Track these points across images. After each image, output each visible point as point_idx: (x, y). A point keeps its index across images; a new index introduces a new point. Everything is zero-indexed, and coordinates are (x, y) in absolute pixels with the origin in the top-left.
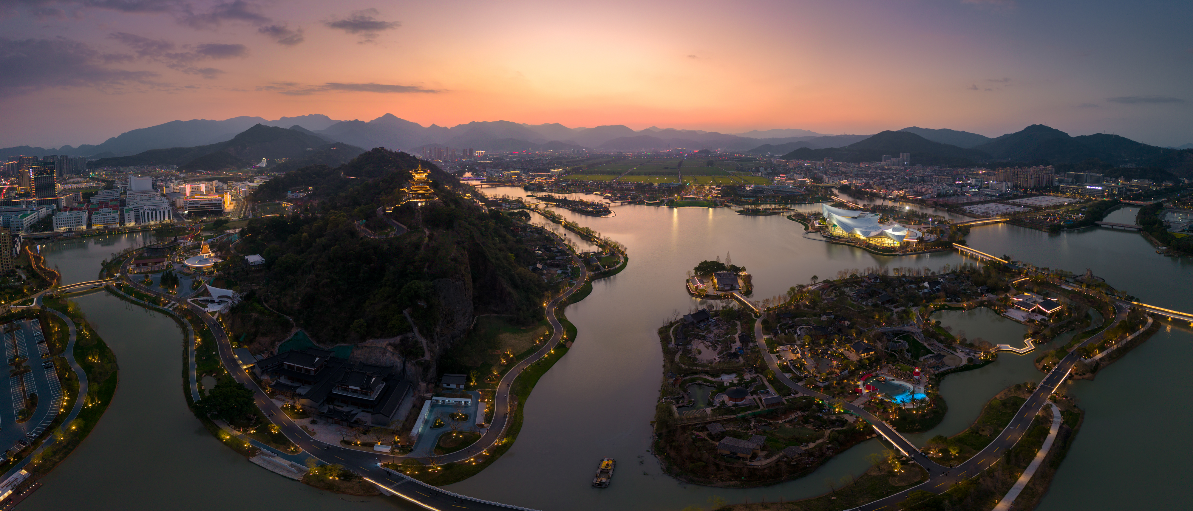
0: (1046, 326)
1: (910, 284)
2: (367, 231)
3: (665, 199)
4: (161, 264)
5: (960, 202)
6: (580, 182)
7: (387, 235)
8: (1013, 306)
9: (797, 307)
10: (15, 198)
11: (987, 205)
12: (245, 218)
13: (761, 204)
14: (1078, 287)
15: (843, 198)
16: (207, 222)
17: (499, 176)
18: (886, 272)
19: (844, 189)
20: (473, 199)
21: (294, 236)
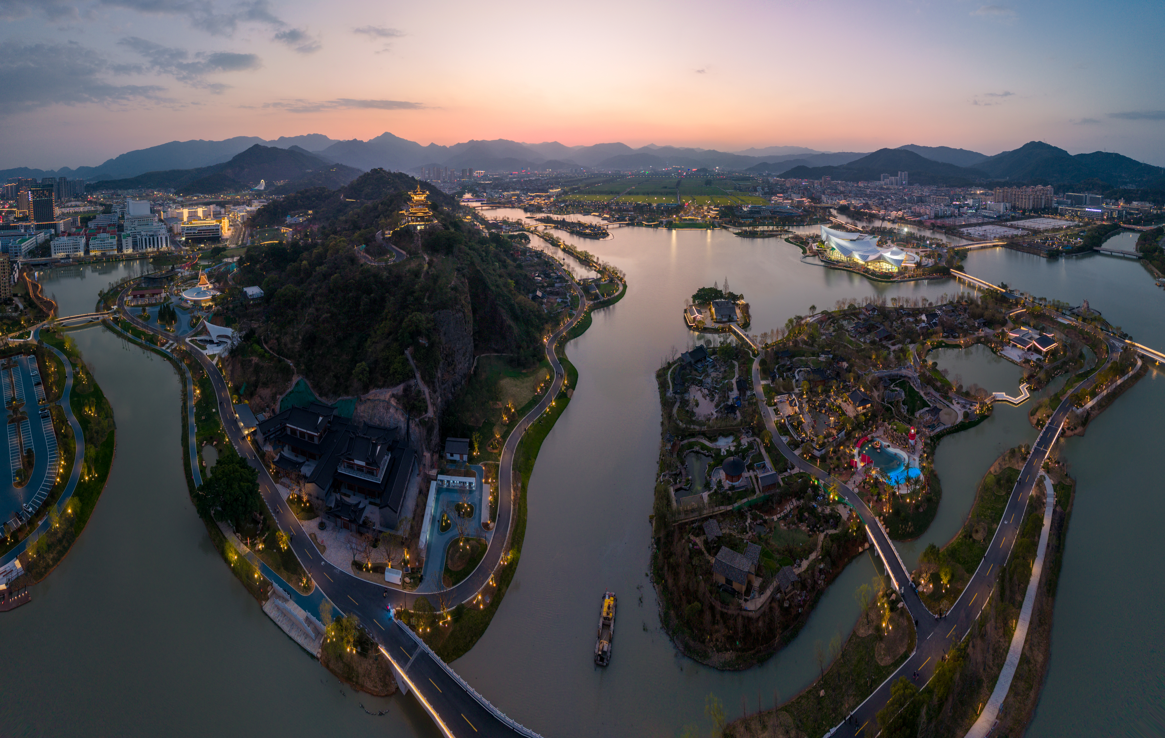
0: (1041, 367)
1: (908, 317)
2: (367, 258)
3: (664, 220)
4: (159, 296)
5: (957, 224)
6: (578, 202)
7: (386, 261)
8: (1009, 343)
9: (796, 343)
10: (14, 222)
11: (985, 227)
12: (243, 246)
13: (759, 226)
14: (1074, 321)
15: (842, 219)
16: (204, 250)
17: (500, 197)
18: (884, 302)
19: (843, 210)
20: (473, 222)
21: (293, 264)
